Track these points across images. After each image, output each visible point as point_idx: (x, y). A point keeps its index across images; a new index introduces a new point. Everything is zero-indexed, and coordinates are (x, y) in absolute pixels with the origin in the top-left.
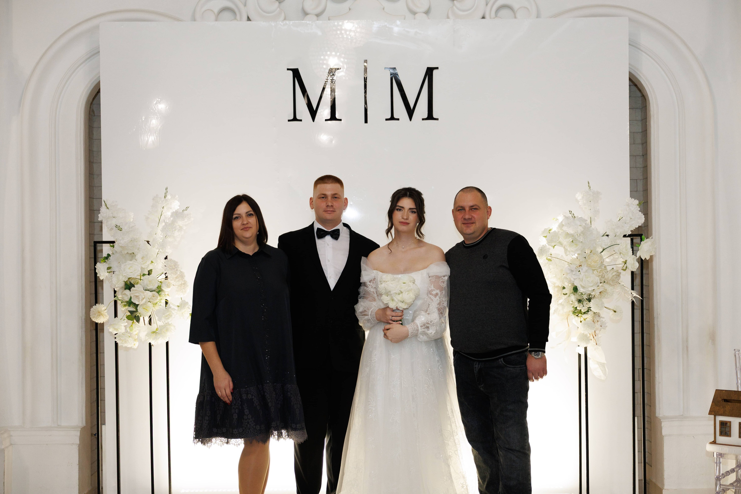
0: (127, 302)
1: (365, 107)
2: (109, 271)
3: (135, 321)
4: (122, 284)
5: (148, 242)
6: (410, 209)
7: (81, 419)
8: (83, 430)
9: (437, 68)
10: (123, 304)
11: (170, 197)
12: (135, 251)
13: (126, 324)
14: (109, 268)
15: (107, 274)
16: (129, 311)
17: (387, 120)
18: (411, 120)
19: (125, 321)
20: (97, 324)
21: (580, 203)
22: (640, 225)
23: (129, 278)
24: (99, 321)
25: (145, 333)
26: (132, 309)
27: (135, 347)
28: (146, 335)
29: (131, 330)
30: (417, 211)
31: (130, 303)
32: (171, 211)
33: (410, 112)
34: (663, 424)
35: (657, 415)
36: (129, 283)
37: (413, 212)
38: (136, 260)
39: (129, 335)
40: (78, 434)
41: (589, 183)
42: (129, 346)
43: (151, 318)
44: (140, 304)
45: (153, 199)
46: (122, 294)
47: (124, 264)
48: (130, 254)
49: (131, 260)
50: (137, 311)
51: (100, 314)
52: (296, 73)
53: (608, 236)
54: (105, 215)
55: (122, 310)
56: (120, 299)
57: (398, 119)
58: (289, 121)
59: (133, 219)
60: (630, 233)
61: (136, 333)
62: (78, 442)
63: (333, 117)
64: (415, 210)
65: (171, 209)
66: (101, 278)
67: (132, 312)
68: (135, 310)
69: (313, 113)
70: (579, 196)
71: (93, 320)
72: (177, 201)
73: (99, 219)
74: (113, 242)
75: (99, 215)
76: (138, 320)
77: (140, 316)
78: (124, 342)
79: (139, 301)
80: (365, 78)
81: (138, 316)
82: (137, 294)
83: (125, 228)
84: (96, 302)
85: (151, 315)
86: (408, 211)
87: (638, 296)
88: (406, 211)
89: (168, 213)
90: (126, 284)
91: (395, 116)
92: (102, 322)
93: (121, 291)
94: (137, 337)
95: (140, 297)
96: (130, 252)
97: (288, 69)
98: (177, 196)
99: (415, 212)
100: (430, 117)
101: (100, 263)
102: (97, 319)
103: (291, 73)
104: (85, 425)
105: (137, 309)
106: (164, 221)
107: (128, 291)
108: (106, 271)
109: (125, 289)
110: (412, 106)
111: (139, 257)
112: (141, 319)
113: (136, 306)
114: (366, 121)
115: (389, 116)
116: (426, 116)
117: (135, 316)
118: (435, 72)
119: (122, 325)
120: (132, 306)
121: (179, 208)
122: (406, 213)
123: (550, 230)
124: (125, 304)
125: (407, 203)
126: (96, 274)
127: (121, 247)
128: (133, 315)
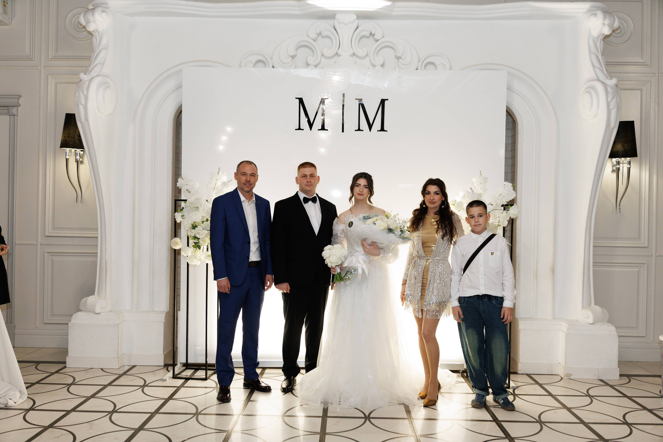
0: (194, 237)
1: (343, 123)
2: (183, 217)
3: (198, 248)
4: (191, 226)
5: (207, 200)
6: (364, 185)
7: (166, 307)
8: (167, 313)
9: (388, 100)
10: (191, 238)
11: (221, 174)
12: (199, 206)
13: (192, 250)
14: (183, 216)
15: (181, 219)
16: (194, 242)
17: (356, 130)
18: (370, 130)
19: (192, 248)
20: (175, 250)
21: (474, 184)
22: (513, 198)
23: (194, 222)
24: (177, 248)
25: (204, 256)
26: (196, 241)
27: (198, 264)
28: (205, 258)
29: (195, 254)
30: (369, 186)
31: (195, 238)
32: (222, 182)
33: (370, 126)
34: (520, 322)
35: (516, 316)
36: (195, 225)
37: (366, 187)
38: (199, 211)
39: (195, 257)
40: (164, 315)
41: (480, 172)
42: (195, 264)
43: (208, 247)
44: (201, 238)
45: (211, 174)
46: (190, 232)
47: (192, 213)
48: (196, 207)
49: (196, 212)
50: (199, 243)
51: (177, 244)
52: (301, 101)
53: (492, 205)
54: (181, 183)
55: (191, 242)
56: (189, 235)
57: (363, 130)
58: (296, 130)
59: (199, 186)
60: (506, 203)
61: (199, 256)
62: (164, 321)
63: (323, 128)
64: (367, 186)
65: (222, 181)
66: (178, 222)
67: (195, 243)
68: (198, 242)
69: (311, 125)
70: (474, 180)
71: (173, 247)
72: (225, 176)
73: (177, 186)
74: (186, 200)
75: (177, 183)
76: (200, 248)
77: (201, 246)
78: (191, 262)
79: (200, 236)
80: (343, 105)
81: (200, 245)
82: (199, 232)
83: (192, 191)
84: (175, 236)
85: (208, 246)
86: (363, 187)
87: (509, 244)
88: (362, 186)
89: (219, 183)
90: (193, 226)
91: (361, 129)
92: (178, 249)
93: (190, 230)
94: (199, 259)
95: (201, 234)
96: (196, 206)
97: (296, 98)
98: (226, 173)
99: (367, 188)
100: (382, 129)
101: (178, 212)
102: (175, 247)
103: (298, 100)
104: (169, 311)
105: (199, 241)
106: (217, 188)
107: (193, 230)
108: (181, 218)
109: (193, 229)
110: (371, 123)
111: (201, 209)
112: (202, 248)
113: (199, 239)
114: (343, 131)
115: (357, 129)
116: (380, 129)
117: (198, 246)
118: (386, 102)
119: (190, 251)
120: (196, 240)
121: (226, 180)
122: (362, 188)
123: (455, 201)
124: (192, 238)
125: (362, 182)
126: (175, 219)
127: (190, 203)
128: (196, 245)
